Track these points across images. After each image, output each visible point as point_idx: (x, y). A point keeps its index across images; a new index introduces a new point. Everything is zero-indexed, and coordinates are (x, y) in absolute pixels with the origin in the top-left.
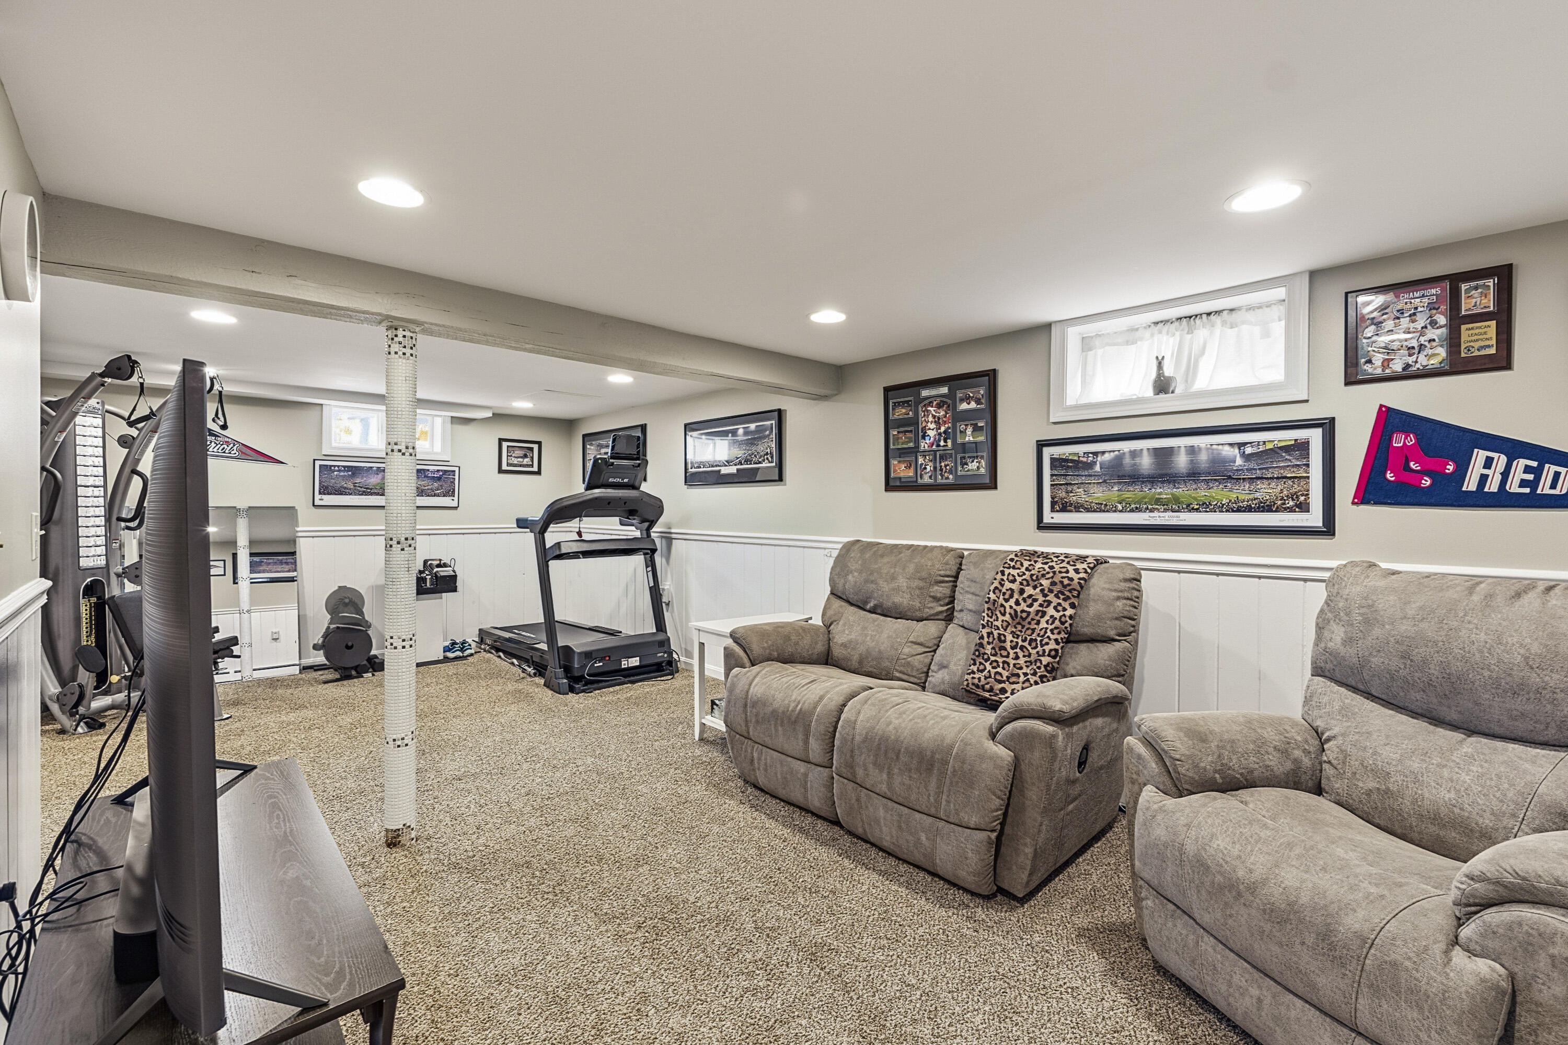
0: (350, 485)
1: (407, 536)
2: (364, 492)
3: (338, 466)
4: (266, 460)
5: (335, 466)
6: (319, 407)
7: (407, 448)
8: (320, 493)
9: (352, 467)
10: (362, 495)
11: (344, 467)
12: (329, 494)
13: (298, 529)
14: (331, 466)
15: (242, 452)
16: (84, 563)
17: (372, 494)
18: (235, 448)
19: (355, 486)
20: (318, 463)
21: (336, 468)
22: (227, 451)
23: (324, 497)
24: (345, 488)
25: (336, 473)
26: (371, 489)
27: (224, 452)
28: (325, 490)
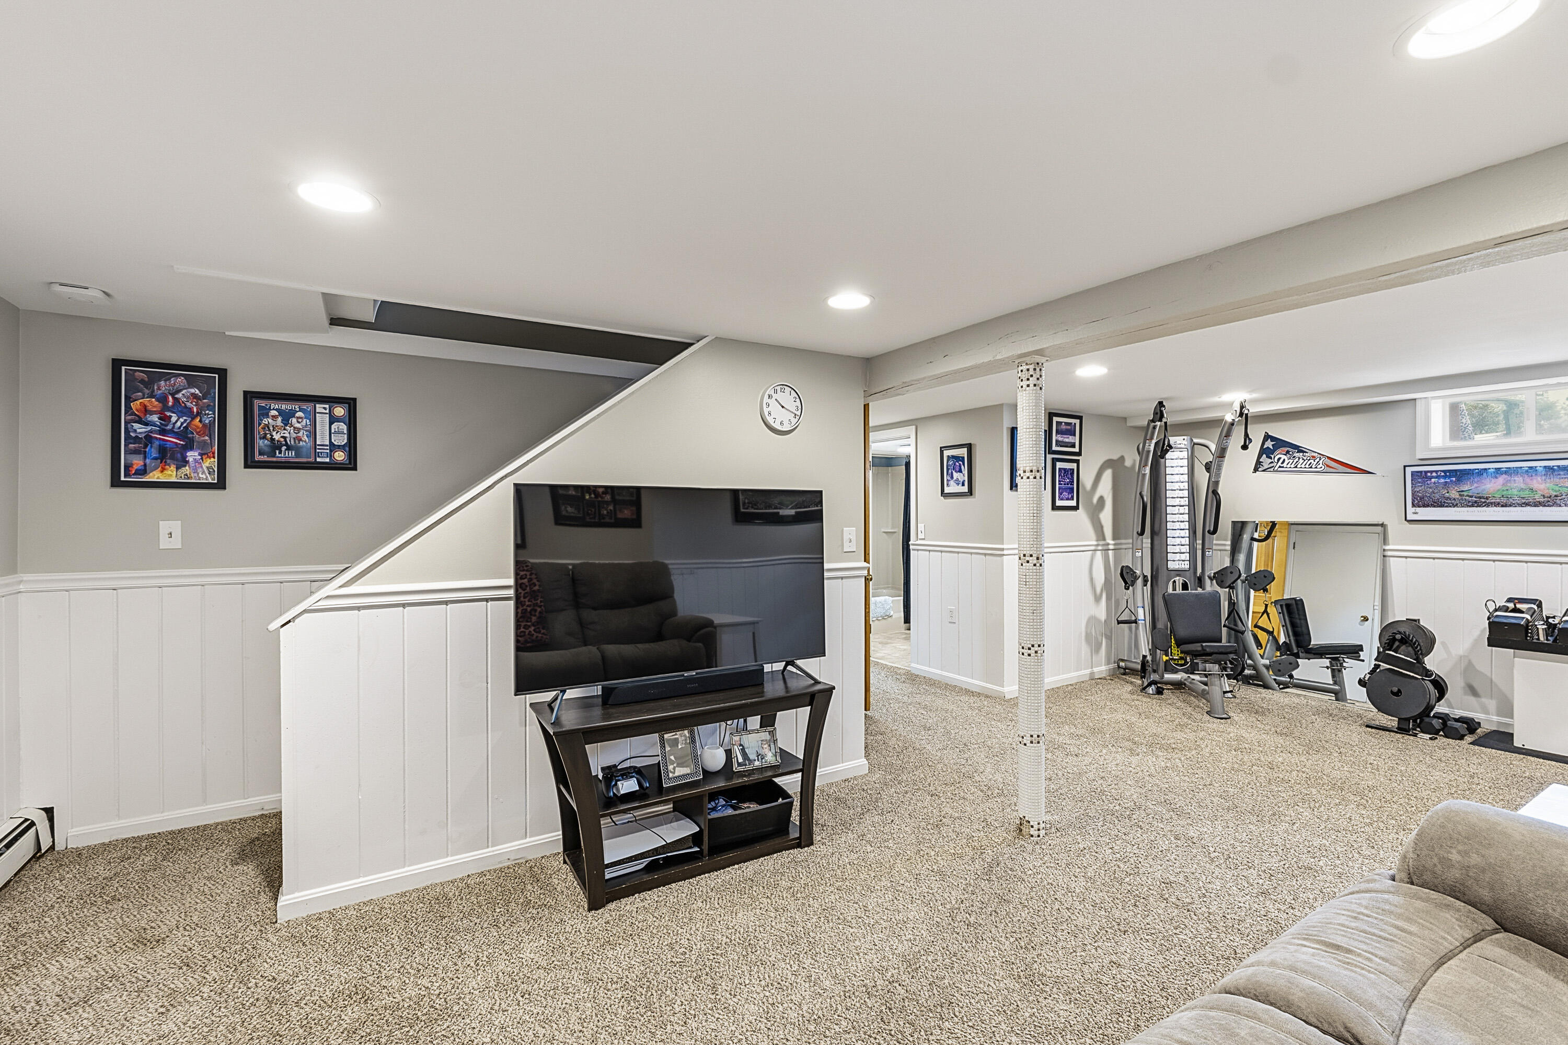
0: (1454, 494)
1: (1025, 553)
2: (1476, 502)
3: (1436, 472)
4: (1349, 470)
5: (1431, 472)
6: (1413, 401)
7: (1024, 472)
8: (1413, 505)
9: (1456, 471)
10: (1472, 506)
11: (1444, 471)
12: (1424, 506)
13: (1387, 547)
14: (1426, 472)
15: (1328, 466)
16: (1171, 565)
17: (1488, 505)
18: (1321, 462)
19: (1460, 495)
20: (1409, 470)
21: (1434, 474)
22: (1313, 466)
23: (1418, 509)
24: (1448, 498)
25: (1433, 480)
26: (1487, 498)
27: (1311, 467)
28: (1420, 502)
